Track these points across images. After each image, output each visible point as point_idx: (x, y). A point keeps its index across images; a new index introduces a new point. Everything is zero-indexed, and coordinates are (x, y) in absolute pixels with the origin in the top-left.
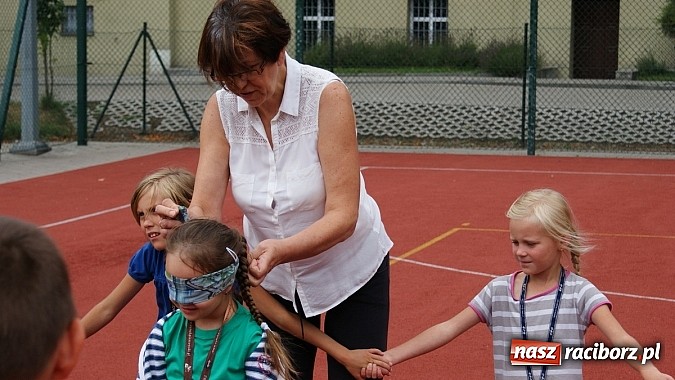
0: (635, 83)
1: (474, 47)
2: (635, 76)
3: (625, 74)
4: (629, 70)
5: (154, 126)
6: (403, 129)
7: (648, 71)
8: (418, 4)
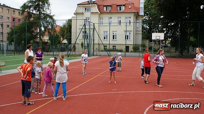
7: (131, 52)
8: (113, 46)
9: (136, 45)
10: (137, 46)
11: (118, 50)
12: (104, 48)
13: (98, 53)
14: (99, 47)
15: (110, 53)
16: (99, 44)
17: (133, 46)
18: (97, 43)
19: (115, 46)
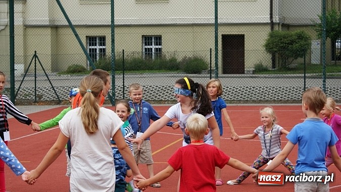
0: (254, 75)
1: (175, 60)
2: (254, 72)
3: (249, 71)
4: (251, 69)
5: (40, 99)
6: (156, 97)
7: (260, 70)
8: (147, 40)
9: (286, 26)
10: (294, 32)
11: (173, 60)
12: (92, 55)
13: (43, 85)
14: (56, 44)
15: (119, 83)
16: (55, 28)
17: (271, 36)
18: (44, 20)
19: (158, 39)
